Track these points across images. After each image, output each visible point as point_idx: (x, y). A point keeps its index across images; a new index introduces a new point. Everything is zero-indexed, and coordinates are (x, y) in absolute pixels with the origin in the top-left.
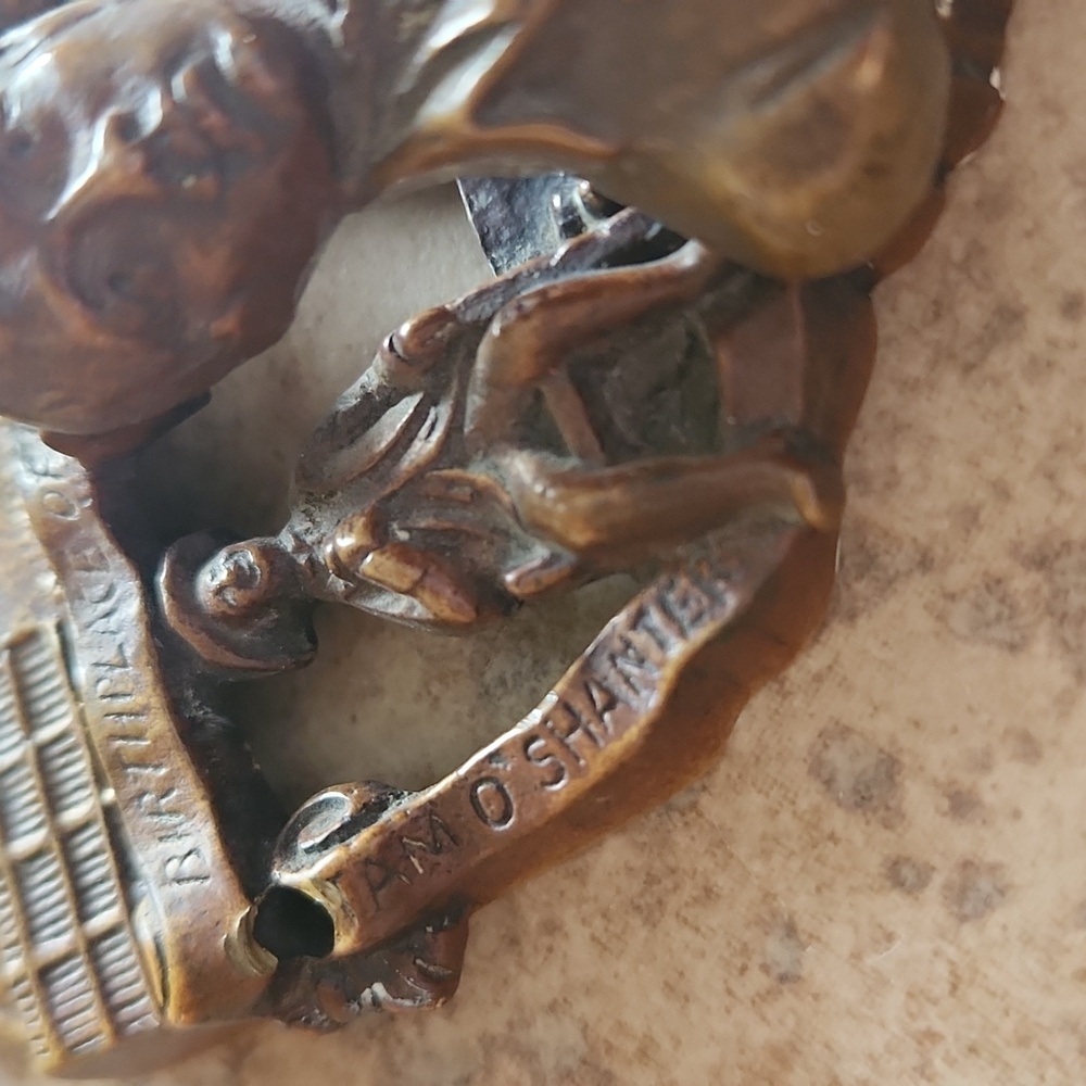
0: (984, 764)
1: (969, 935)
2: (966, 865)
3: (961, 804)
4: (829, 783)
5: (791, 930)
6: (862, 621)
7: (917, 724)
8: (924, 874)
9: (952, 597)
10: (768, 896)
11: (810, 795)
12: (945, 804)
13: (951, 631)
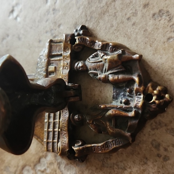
0: (169, 146)
1: (165, 163)
2: (165, 156)
3: (166, 150)
4: (153, 145)
5: (147, 159)
6: (158, 130)
7: (162, 141)
8: (161, 156)
9: (168, 129)
10: (145, 155)
11: (151, 146)
12: (164, 149)
13: (167, 133)
